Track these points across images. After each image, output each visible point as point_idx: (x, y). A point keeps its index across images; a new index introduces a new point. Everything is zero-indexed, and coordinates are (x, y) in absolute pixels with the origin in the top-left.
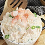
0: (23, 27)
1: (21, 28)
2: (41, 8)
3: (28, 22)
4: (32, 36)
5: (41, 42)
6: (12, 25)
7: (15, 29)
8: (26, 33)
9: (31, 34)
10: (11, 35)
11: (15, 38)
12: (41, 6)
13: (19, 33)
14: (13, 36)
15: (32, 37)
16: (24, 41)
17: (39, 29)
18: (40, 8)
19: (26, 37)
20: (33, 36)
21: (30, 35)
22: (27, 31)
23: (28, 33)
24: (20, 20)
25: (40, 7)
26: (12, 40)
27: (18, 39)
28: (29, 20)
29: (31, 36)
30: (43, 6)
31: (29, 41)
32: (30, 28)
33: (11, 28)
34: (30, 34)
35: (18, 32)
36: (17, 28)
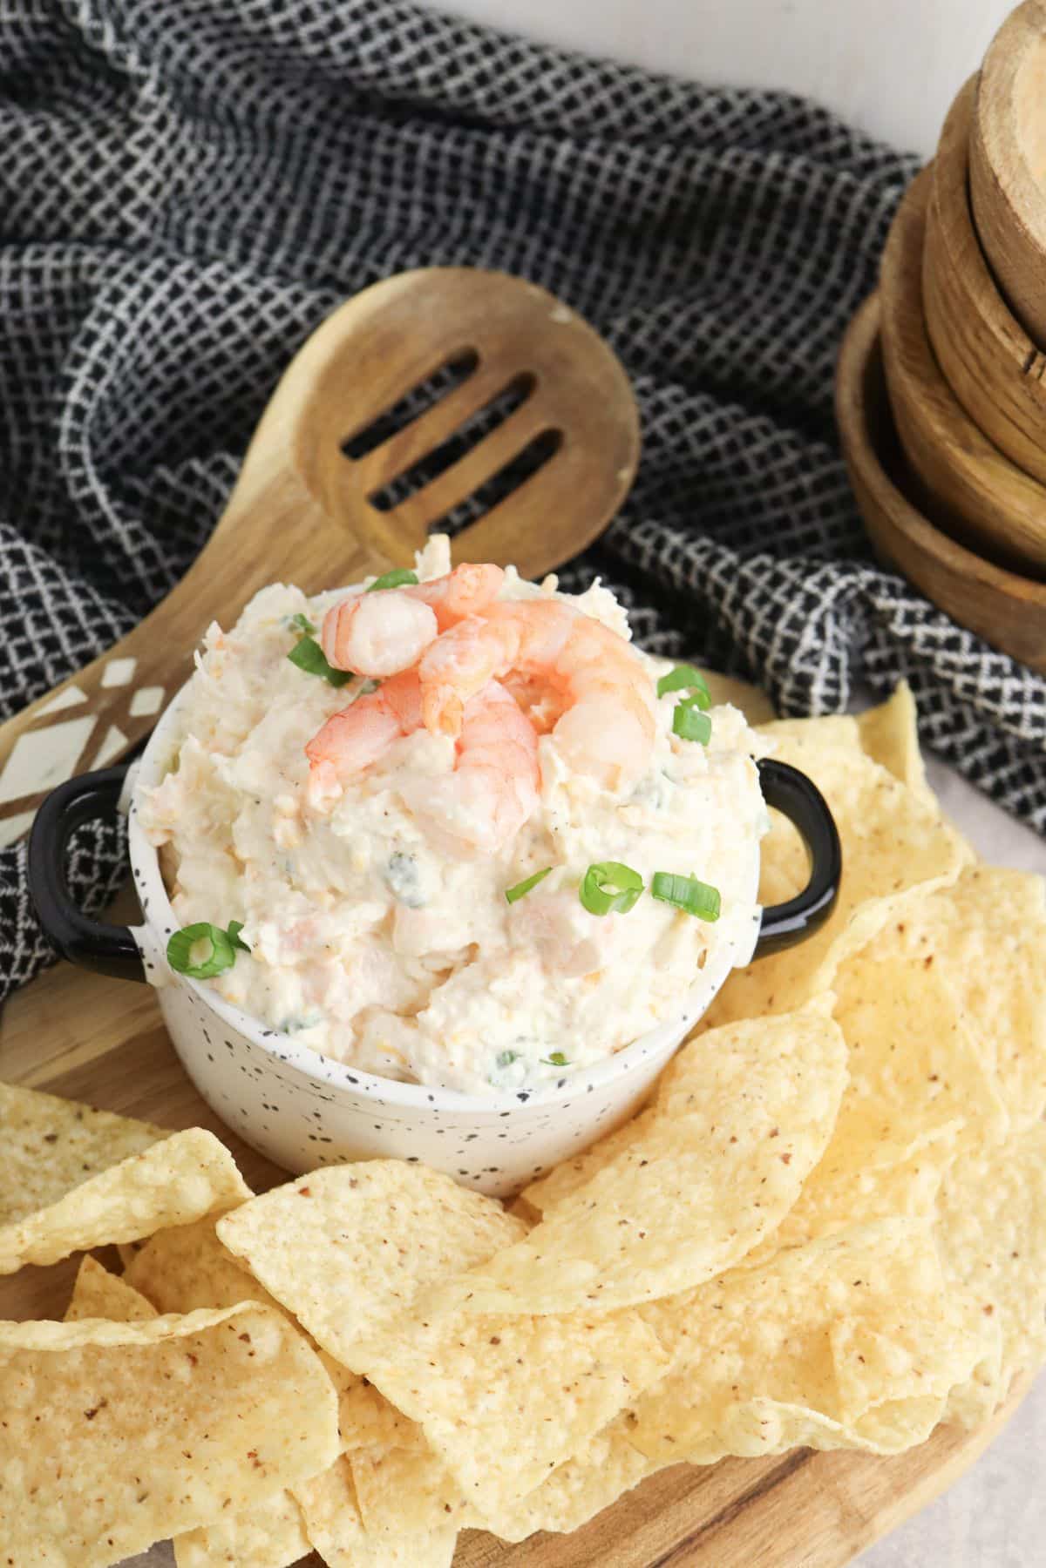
0: (459, 847)
1: (427, 870)
2: (828, 598)
3: (553, 791)
4: (569, 1008)
5: (696, 1120)
6: (303, 800)
7: (342, 855)
8: (491, 942)
9: (566, 970)
10: (264, 937)
11: (317, 996)
12: (830, 570)
13: (385, 930)
14: (292, 959)
15: (568, 1026)
16: (432, 1054)
17: (693, 923)
18: (811, 602)
19: (485, 1012)
20: (583, 1003)
21: (538, 982)
22: (505, 927)
23: (512, 951)
24: (435, 749)
25: (810, 585)
26: (263, 1014)
27: (363, 1016)
28: (561, 771)
29: (556, 1012)
30: (867, 576)
31: (517, 1069)
32: (552, 883)
33: (284, 830)
34: (545, 969)
35: (373, 912)
36: (367, 854)
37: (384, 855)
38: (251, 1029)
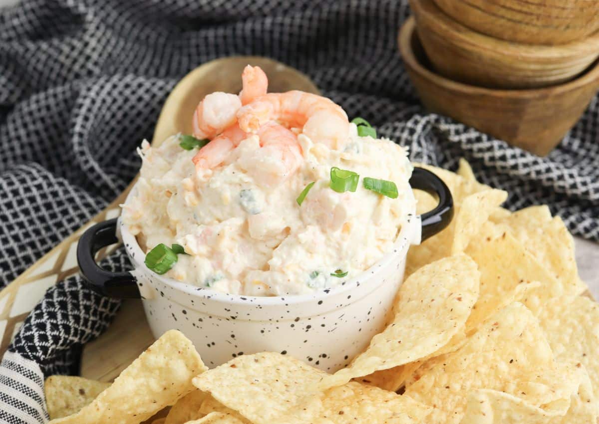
1: (257, 195)
2: (419, 128)
3: (307, 152)
4: (339, 250)
6: (195, 180)
7: (218, 200)
8: (295, 225)
10: (190, 242)
11: (220, 265)
12: (417, 117)
13: (245, 230)
14: (204, 249)
15: (341, 259)
17: (386, 200)
18: (412, 132)
19: (299, 254)
20: (345, 245)
21: (321, 238)
22: (301, 218)
23: (305, 226)
24: (251, 145)
25: (410, 124)
28: (310, 144)
29: (334, 254)
32: (317, 186)
33: (189, 197)
34: (323, 231)
35: (238, 221)
36: (229, 194)
37: (237, 191)
38: (192, 290)
